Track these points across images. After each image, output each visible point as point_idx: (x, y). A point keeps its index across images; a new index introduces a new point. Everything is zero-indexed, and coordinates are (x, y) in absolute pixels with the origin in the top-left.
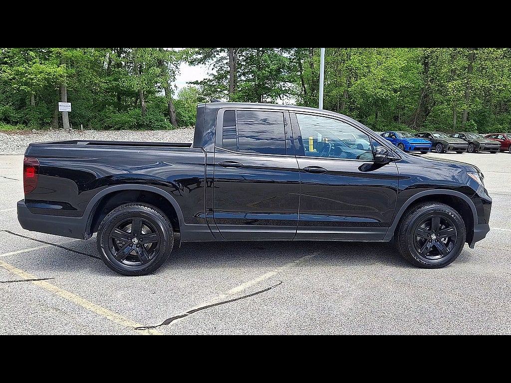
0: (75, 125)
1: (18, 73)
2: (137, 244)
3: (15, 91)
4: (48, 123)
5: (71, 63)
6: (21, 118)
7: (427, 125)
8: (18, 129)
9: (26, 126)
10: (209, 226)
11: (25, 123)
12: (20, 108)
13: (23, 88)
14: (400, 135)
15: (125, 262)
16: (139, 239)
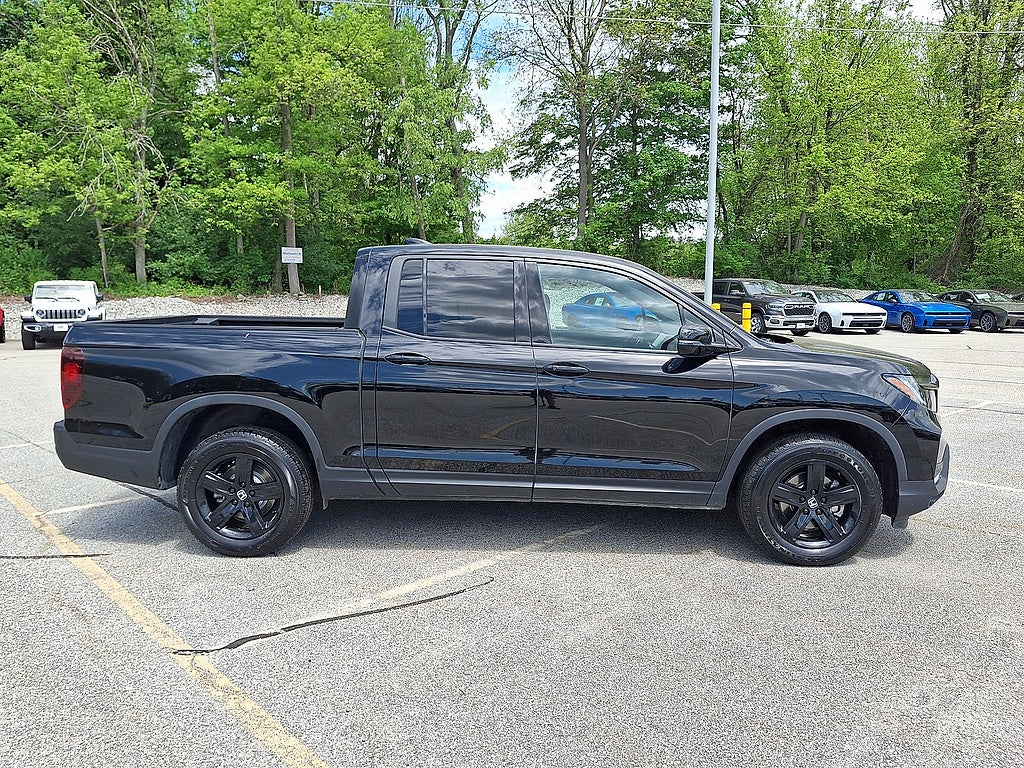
0: (309, 287)
1: (214, 199)
2: (245, 501)
3: (209, 230)
4: (264, 283)
5: (298, 178)
6: (221, 274)
7: (970, 277)
8: (215, 294)
9: (229, 288)
10: (369, 472)
11: (227, 283)
12: (217, 259)
13: (221, 223)
14: (907, 298)
15: (224, 530)
16: (248, 493)
